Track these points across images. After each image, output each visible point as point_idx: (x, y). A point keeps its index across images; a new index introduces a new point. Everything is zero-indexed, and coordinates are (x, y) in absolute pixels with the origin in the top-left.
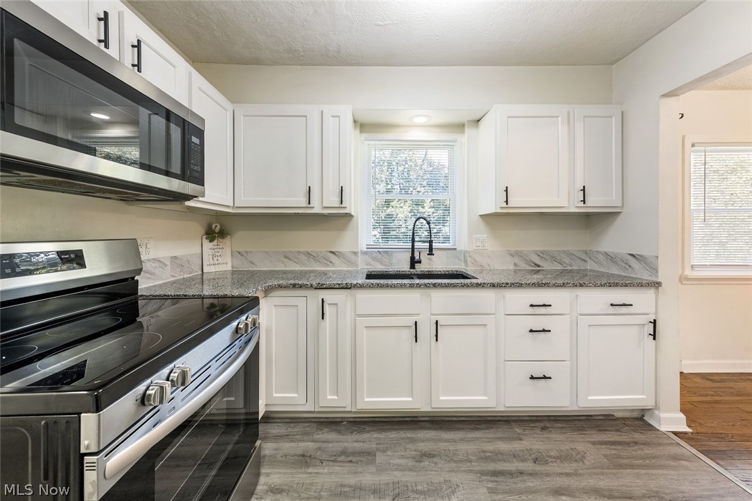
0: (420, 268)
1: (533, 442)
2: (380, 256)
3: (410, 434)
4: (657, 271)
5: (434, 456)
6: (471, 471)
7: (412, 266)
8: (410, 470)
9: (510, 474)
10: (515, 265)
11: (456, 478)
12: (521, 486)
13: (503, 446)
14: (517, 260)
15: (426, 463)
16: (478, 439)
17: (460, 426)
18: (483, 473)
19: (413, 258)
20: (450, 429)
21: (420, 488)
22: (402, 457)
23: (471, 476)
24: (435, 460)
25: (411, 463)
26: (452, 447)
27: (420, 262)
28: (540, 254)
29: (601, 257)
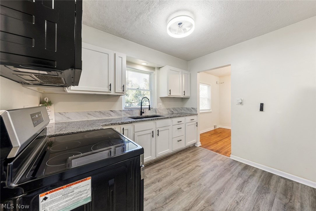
0: (143, 115)
1: (180, 157)
2: (129, 112)
3: (151, 167)
4: (197, 111)
5: (161, 169)
6: (171, 168)
7: (141, 115)
8: (158, 174)
9: (179, 165)
10: (168, 112)
11: (169, 171)
12: (182, 166)
13: (175, 160)
14: (168, 111)
15: (160, 171)
16: (168, 161)
17: (163, 160)
18: (174, 167)
19: (141, 111)
20: (161, 162)
21: (163, 177)
22: (153, 173)
23: (172, 169)
24: (162, 170)
25: (157, 173)
26: (164, 165)
27: (144, 113)
28: (174, 109)
29: (185, 109)
